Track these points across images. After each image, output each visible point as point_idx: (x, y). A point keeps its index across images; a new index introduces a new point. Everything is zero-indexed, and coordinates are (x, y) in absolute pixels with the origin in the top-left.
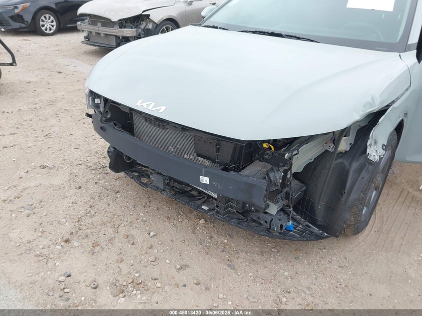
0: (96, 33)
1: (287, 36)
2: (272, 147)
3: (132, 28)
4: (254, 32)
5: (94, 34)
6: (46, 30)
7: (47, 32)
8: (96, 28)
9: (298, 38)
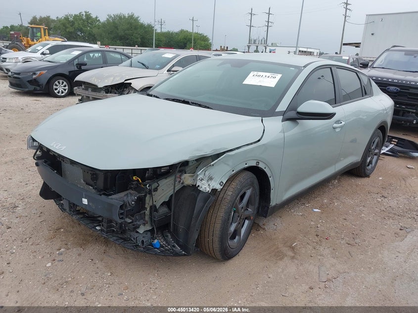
0: (86, 96)
1: (193, 103)
2: (140, 180)
3: (116, 94)
4: (173, 100)
5: (85, 97)
6: (59, 92)
7: (59, 94)
8: (87, 92)
9: (200, 105)
